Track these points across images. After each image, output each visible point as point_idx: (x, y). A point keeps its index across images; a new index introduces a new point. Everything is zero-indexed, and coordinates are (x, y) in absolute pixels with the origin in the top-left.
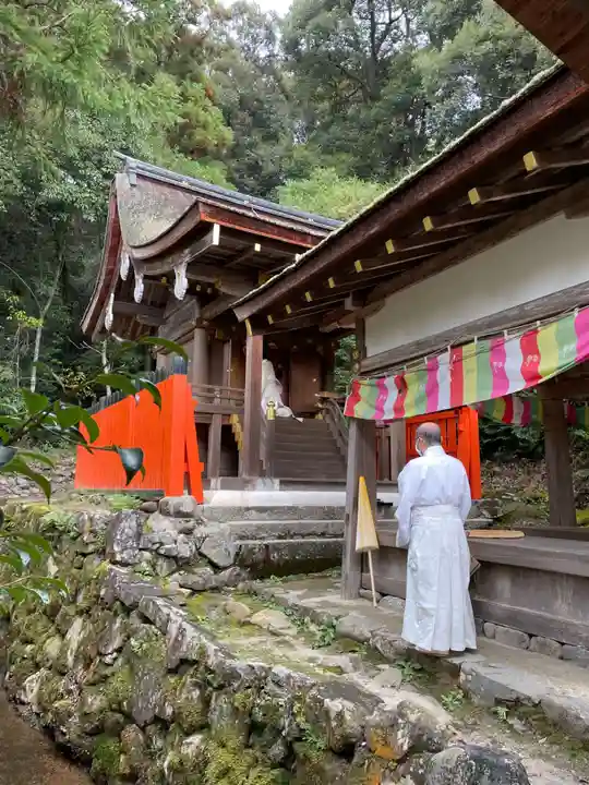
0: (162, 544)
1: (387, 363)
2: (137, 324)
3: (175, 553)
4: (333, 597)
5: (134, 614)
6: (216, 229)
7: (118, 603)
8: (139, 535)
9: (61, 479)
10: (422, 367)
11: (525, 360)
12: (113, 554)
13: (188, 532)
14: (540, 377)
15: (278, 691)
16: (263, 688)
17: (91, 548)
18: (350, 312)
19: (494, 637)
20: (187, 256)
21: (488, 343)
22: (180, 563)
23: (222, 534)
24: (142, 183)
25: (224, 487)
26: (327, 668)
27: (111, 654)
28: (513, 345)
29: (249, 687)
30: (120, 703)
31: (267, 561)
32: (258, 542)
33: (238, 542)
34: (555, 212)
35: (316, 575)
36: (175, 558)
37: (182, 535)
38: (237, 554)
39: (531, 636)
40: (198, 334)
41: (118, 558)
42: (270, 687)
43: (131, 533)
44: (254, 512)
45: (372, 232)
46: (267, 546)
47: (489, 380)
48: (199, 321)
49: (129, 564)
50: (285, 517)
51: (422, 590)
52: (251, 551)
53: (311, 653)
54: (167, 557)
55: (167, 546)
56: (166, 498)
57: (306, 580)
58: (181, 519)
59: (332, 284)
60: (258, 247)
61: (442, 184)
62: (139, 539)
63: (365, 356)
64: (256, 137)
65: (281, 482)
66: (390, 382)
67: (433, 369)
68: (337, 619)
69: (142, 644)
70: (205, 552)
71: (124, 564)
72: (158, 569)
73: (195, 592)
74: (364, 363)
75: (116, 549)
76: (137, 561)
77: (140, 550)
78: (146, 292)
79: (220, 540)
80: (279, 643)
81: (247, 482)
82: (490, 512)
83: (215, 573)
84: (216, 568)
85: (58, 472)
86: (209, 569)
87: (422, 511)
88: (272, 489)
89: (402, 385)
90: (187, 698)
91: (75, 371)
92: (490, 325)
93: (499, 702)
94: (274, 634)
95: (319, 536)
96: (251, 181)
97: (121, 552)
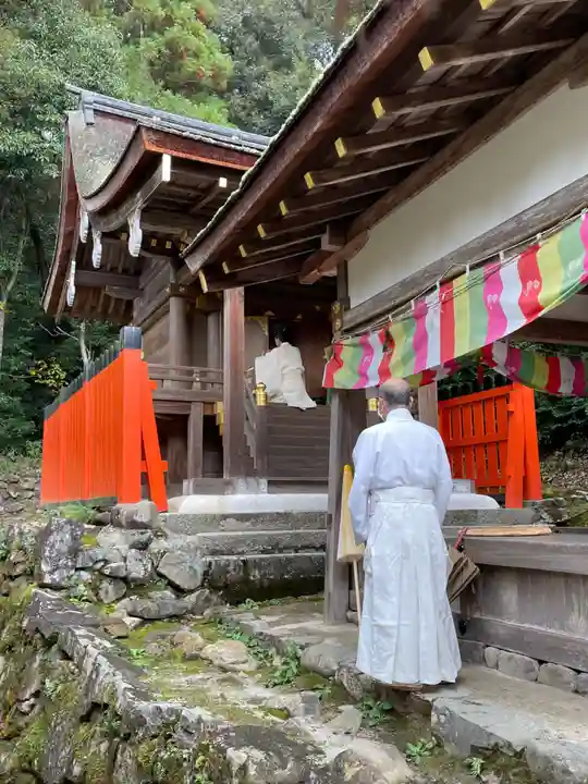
0: (106, 562)
1: (371, 314)
2: (108, 298)
3: (123, 573)
4: (314, 624)
5: (54, 648)
6: (166, 161)
7: (38, 635)
8: (74, 552)
9: (31, 493)
10: (410, 313)
11: (524, 287)
12: (41, 576)
13: (143, 547)
14: (540, 309)
15: (185, 739)
16: (170, 736)
17: (19, 569)
18: (330, 253)
19: (497, 666)
20: (139, 200)
21: (481, 271)
22: (129, 585)
23: (185, 549)
24: (100, 120)
25: (199, 490)
26: (270, 711)
27: (27, 700)
28: (509, 269)
29: (154, 737)
30: (30, 763)
31: (246, 581)
32: (235, 558)
33: (209, 559)
34: (557, 83)
35: (307, 597)
36: (125, 580)
37: (133, 551)
38: (206, 573)
39: (541, 662)
40: (174, 304)
41: (47, 580)
42: (179, 735)
43: (65, 549)
44: (231, 521)
45: (315, 129)
46: (244, 561)
47: (484, 320)
48: (175, 288)
49: (63, 588)
50: (273, 527)
51: (377, 601)
52: (224, 569)
53: (261, 692)
54: (113, 578)
55: (113, 565)
56: (118, 505)
57: (293, 604)
58: (134, 531)
59: (284, 209)
60: (223, 182)
61: (385, 46)
62: (76, 556)
63: (348, 308)
64: (265, 64)
65: (269, 482)
66: (374, 339)
67: (420, 315)
68: (302, 648)
69: (57, 685)
70: (163, 571)
71: (55, 587)
72: (102, 594)
73: (146, 621)
74: (348, 316)
75: (44, 567)
76: (72, 582)
77: (77, 569)
78: (104, 253)
79: (183, 557)
80: (224, 680)
81: (228, 483)
82: (552, 515)
83: (178, 597)
84: (179, 591)
85: (26, 486)
86: (169, 593)
87: (381, 495)
88: (257, 491)
89: (388, 341)
90: (94, 753)
91: (49, 363)
92: (484, 247)
93: (476, 751)
94: (224, 670)
95: (317, 549)
96: (260, 120)
97: (51, 573)
